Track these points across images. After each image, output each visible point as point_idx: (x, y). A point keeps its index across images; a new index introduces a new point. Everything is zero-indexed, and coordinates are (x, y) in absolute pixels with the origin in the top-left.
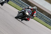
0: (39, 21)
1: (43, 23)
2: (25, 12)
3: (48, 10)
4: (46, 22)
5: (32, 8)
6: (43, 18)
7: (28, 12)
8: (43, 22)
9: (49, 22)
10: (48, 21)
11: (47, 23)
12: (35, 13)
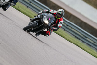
0: (63, 35)
1: (70, 39)
2: (42, 18)
3: (80, 14)
4: (75, 37)
5: (56, 12)
6: (70, 28)
7: (48, 19)
8: (70, 37)
9: (82, 36)
10: (80, 34)
11: (77, 38)
12: (61, 21)
